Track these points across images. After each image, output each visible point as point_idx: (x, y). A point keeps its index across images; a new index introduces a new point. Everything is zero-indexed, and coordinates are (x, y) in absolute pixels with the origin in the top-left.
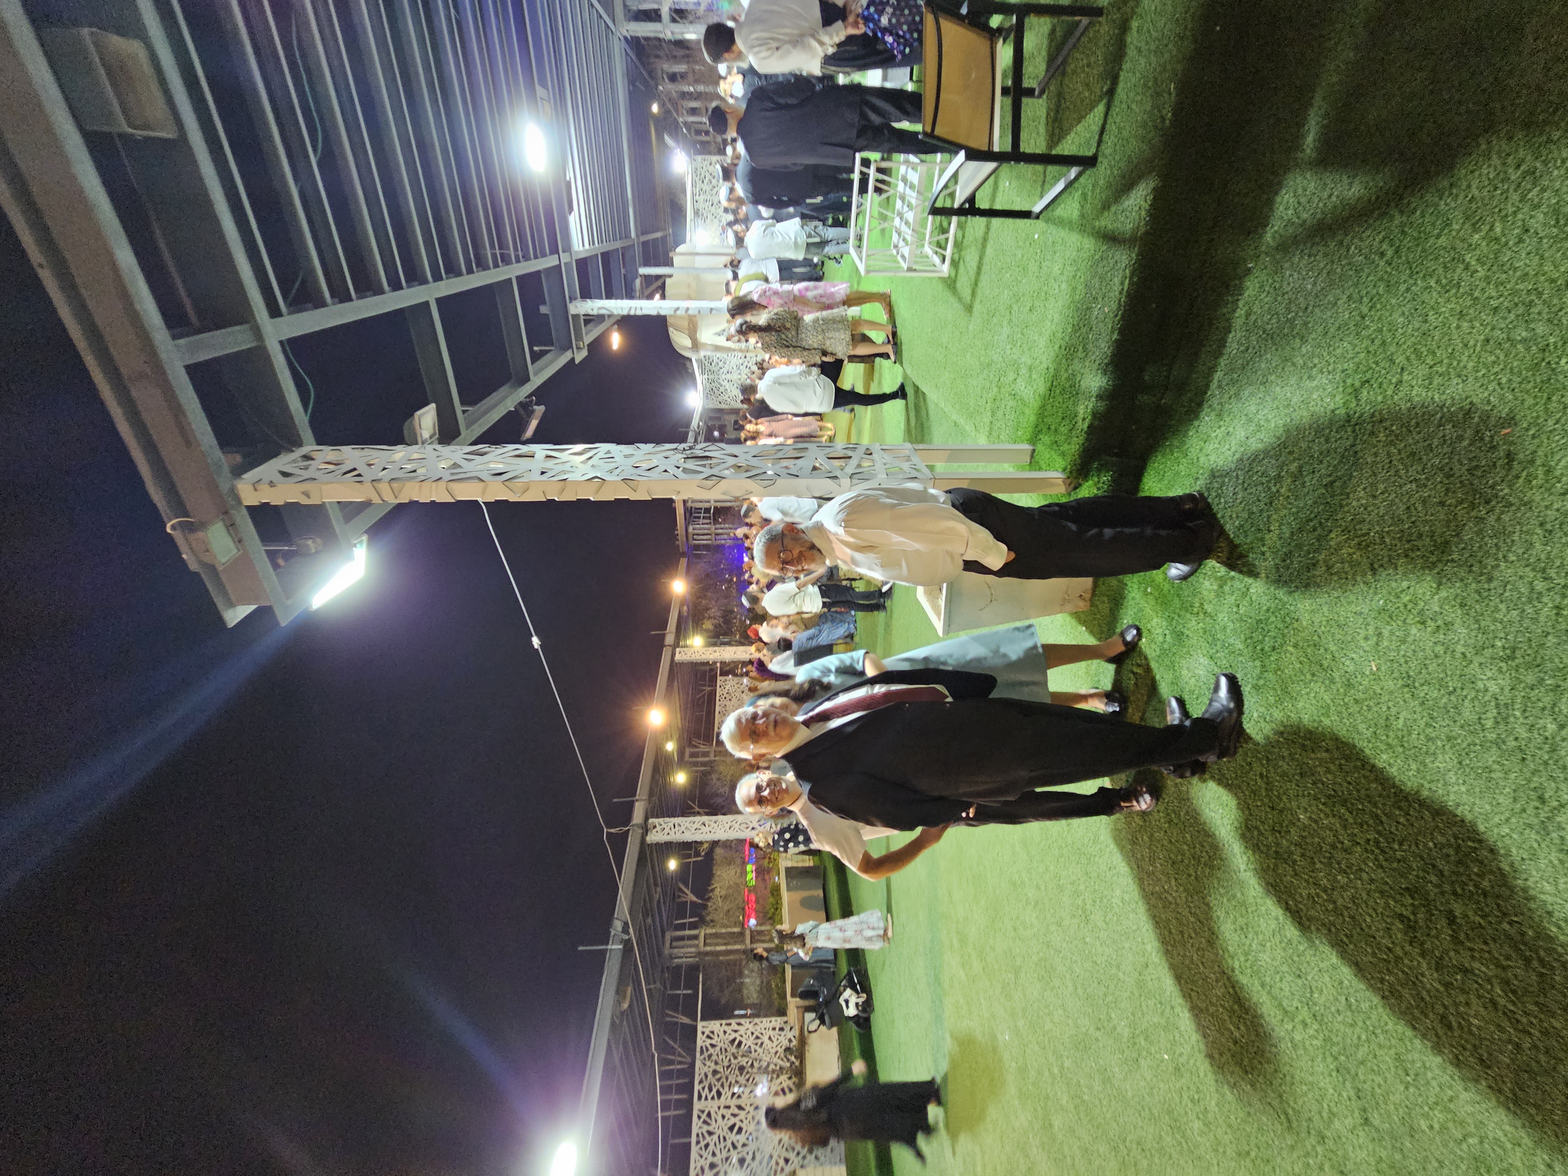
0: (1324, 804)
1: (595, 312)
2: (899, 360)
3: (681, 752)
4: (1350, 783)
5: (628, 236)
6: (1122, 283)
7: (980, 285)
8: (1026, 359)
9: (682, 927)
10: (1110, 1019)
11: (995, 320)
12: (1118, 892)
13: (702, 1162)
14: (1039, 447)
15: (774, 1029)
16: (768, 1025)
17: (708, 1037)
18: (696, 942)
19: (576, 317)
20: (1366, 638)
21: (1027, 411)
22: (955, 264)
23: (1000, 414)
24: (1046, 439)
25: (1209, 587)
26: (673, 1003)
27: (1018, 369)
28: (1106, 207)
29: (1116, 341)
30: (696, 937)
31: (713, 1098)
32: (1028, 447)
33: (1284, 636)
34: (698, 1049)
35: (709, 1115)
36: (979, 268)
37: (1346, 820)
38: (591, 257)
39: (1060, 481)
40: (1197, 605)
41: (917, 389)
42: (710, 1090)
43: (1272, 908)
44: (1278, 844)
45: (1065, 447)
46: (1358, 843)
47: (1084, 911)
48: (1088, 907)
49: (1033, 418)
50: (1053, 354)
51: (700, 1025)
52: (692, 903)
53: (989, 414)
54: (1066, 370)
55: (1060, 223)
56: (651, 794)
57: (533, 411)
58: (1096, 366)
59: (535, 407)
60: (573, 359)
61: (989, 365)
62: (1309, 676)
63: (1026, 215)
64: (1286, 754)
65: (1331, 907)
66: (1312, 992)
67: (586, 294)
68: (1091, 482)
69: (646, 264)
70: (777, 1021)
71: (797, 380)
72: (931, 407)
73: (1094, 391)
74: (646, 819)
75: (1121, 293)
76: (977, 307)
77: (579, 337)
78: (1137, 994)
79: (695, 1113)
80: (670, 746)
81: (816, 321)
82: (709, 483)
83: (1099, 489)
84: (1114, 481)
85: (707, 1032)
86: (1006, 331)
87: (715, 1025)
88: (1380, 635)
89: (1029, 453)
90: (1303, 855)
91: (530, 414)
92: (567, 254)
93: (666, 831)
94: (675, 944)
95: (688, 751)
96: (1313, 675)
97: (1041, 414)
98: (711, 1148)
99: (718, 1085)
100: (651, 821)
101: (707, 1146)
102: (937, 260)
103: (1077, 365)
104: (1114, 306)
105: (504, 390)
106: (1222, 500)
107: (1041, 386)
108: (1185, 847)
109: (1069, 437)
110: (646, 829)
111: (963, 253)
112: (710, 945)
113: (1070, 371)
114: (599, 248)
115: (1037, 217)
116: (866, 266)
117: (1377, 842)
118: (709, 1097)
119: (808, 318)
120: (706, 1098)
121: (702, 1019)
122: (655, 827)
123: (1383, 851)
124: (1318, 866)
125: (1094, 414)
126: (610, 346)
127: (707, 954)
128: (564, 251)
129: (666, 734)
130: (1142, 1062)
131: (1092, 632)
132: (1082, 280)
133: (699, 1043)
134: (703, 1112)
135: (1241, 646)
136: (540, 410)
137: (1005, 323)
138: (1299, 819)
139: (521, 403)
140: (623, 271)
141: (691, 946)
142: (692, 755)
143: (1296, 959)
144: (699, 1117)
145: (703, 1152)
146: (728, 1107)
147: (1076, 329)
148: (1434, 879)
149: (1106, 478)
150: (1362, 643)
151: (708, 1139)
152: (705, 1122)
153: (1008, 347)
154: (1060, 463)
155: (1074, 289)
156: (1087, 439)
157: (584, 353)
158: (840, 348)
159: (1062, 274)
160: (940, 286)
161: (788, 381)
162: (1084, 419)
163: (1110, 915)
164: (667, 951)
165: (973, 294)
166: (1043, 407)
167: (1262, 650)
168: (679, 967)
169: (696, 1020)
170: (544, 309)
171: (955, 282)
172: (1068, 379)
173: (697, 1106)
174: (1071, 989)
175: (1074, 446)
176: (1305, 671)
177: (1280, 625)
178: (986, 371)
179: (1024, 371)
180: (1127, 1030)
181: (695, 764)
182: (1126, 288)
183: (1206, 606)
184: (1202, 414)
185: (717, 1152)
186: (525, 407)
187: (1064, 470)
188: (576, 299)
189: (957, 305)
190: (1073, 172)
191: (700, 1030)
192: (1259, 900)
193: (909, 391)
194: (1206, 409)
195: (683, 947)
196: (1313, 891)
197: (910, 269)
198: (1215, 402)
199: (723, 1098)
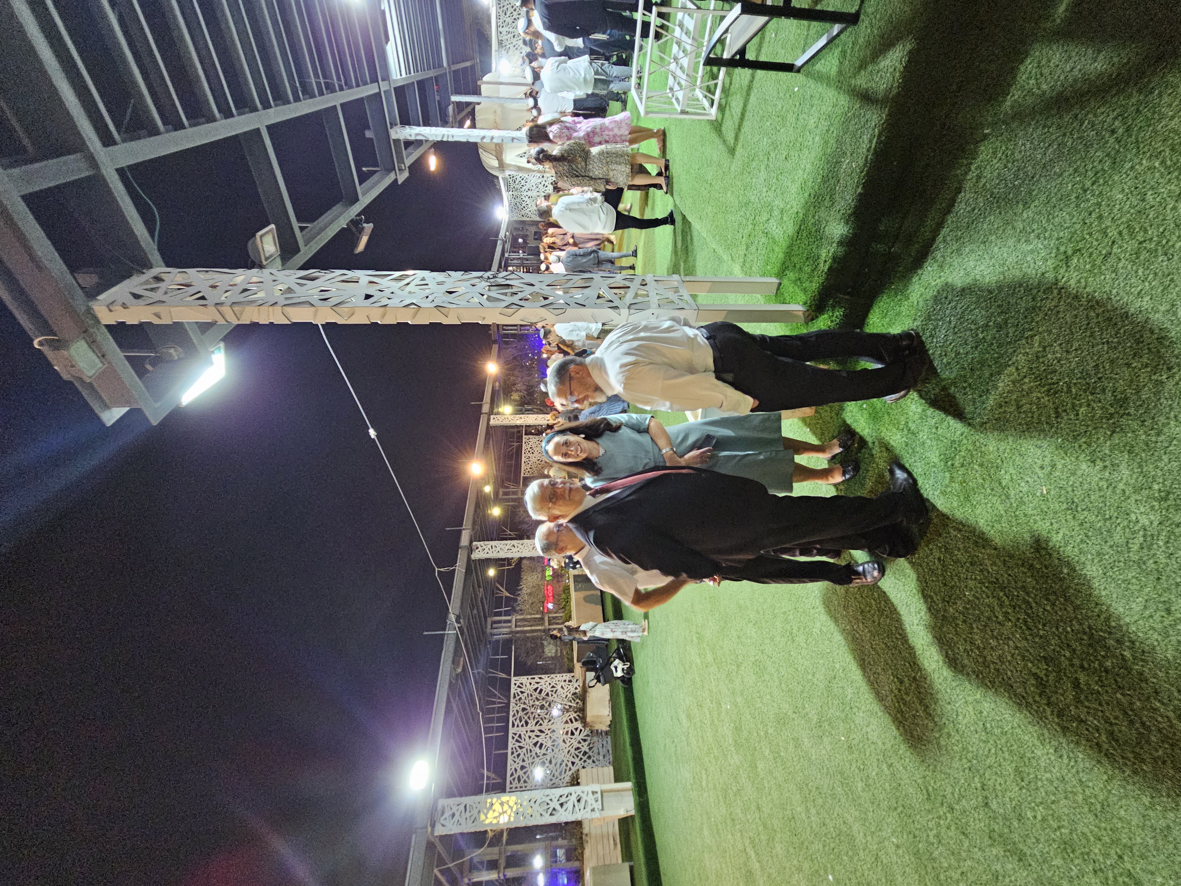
0: (987, 587)
1: (413, 138)
2: (670, 190)
3: (496, 493)
4: (1010, 575)
5: (440, 65)
6: (871, 141)
7: (743, 130)
8: (778, 203)
9: (499, 614)
10: (804, 708)
11: (754, 164)
12: (818, 625)
13: (516, 765)
14: (785, 282)
15: (565, 681)
16: (560, 679)
17: (519, 687)
18: (509, 624)
19: (397, 141)
20: (1042, 468)
21: (777, 249)
22: (722, 108)
23: (753, 249)
24: (791, 275)
25: (915, 410)
26: (493, 664)
27: (771, 210)
28: (863, 66)
29: (860, 194)
30: (509, 621)
31: (522, 726)
32: (775, 280)
33: (972, 455)
34: (512, 696)
35: (520, 736)
36: (743, 115)
37: (1004, 602)
38: (408, 85)
39: (801, 314)
40: (903, 423)
41: (684, 217)
42: (521, 721)
43: (935, 654)
44: (945, 611)
45: (807, 284)
46: (1010, 620)
47: (791, 634)
48: (794, 631)
49: (781, 256)
50: (803, 201)
51: (513, 679)
52: (506, 597)
53: (744, 247)
54: (813, 217)
55: (820, 78)
56: (474, 523)
57: (363, 228)
58: (839, 216)
59: (365, 225)
60: (396, 180)
61: (747, 204)
62: (989, 491)
63: (788, 68)
64: (961, 546)
65: (980, 660)
66: (957, 715)
67: (406, 121)
68: (826, 316)
69: (458, 92)
70: (567, 676)
71: (584, 206)
72: (695, 233)
73: (837, 237)
74: (471, 542)
75: (868, 150)
76: (739, 150)
77: (401, 160)
78: (826, 695)
79: (510, 735)
80: (488, 489)
81: (601, 153)
82: (510, 311)
83: (832, 321)
84: (845, 316)
85: (518, 684)
86: (763, 175)
87: (524, 679)
88: (1054, 466)
89: (776, 286)
90: (964, 621)
91: (361, 230)
92: (386, 82)
93: (486, 551)
94: (495, 626)
95: (501, 491)
96: (992, 490)
97: (789, 253)
98: (522, 756)
99: (526, 718)
100: (474, 543)
101: (518, 755)
102: (706, 103)
103: (823, 213)
104: (861, 162)
105: (336, 209)
106: (935, 340)
107: (790, 229)
108: (874, 603)
109: (811, 277)
110: (470, 549)
111: (730, 99)
112: (520, 626)
113: (817, 217)
114: (416, 77)
115: (798, 71)
116: (646, 107)
117: (1025, 621)
118: (520, 725)
119: (595, 150)
120: (518, 726)
121: (514, 676)
122: (477, 548)
123: (1029, 629)
124: (975, 630)
125: (834, 259)
126: (429, 168)
127: (517, 632)
128: (383, 80)
129: (485, 481)
130: (825, 739)
131: (814, 433)
132: (834, 135)
133: (513, 691)
134: (515, 734)
135: (936, 460)
136: (369, 227)
137: (763, 168)
138: (965, 596)
139: (352, 221)
140: (437, 98)
141: (506, 627)
142: (505, 494)
143: (948, 690)
144: (513, 738)
145: (516, 760)
146: (533, 731)
147: (825, 180)
148: (1068, 654)
149: (839, 313)
150: (1038, 470)
151: (520, 751)
152: (517, 741)
153: (764, 190)
154: (802, 297)
155: (826, 142)
156: (826, 279)
157: (406, 174)
158: (621, 179)
159: (817, 127)
160: (708, 127)
161: (577, 207)
162: (825, 261)
163: (810, 640)
164: (489, 630)
165: (736, 138)
166: (790, 247)
167: (953, 465)
168: (497, 641)
169: (510, 675)
170: (369, 134)
171: (721, 125)
172: (814, 224)
173: (511, 731)
174: (777, 683)
175: (814, 285)
176: (986, 486)
177: (971, 447)
178: (743, 209)
179: (776, 213)
180: (816, 717)
181: (508, 500)
182: (873, 146)
183: (910, 425)
184: (926, 264)
185: (526, 759)
186: (356, 224)
187: (805, 303)
188: (396, 125)
189: (721, 147)
190: (836, 28)
191: (513, 682)
192: (925, 647)
193: (678, 218)
194: (930, 260)
195: (500, 628)
196: (968, 647)
197: (683, 112)
198: (938, 255)
199: (529, 725)
